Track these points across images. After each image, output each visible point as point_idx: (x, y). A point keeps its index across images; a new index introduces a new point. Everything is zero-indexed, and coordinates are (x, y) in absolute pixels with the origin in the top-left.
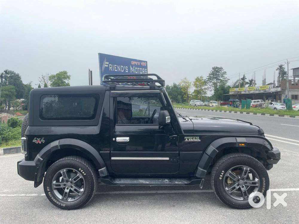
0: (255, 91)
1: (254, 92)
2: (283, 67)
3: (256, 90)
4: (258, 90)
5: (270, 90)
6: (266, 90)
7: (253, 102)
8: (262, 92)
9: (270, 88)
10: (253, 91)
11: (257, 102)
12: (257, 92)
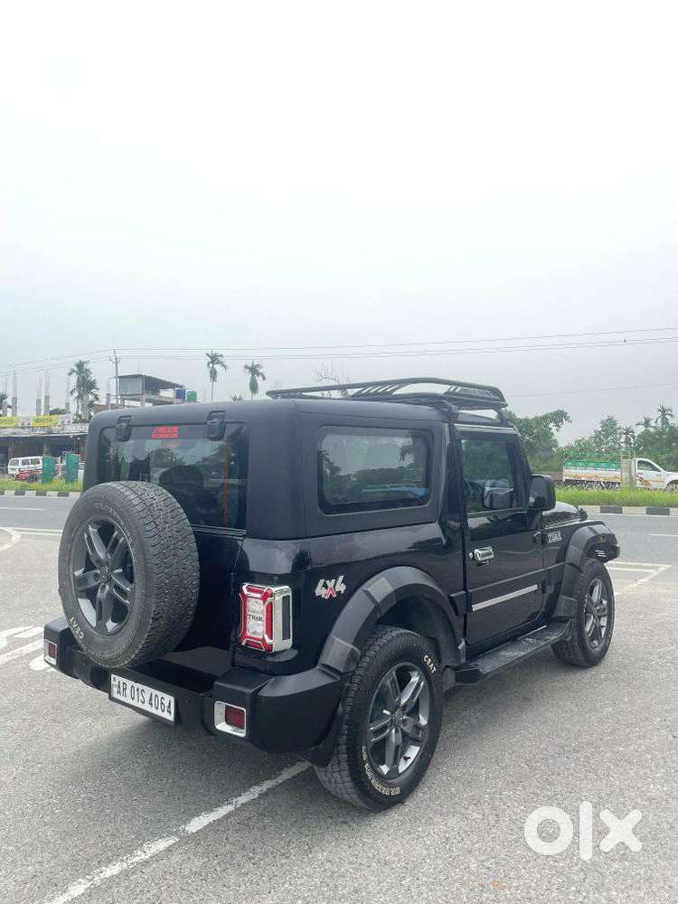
0: (16, 430)
1: (14, 434)
2: (86, 366)
3: (23, 428)
4: (29, 427)
5: (63, 430)
6: (53, 428)
7: (20, 462)
8: (39, 433)
9: (63, 422)
10: (11, 430)
11: (33, 462)
12: (25, 433)
